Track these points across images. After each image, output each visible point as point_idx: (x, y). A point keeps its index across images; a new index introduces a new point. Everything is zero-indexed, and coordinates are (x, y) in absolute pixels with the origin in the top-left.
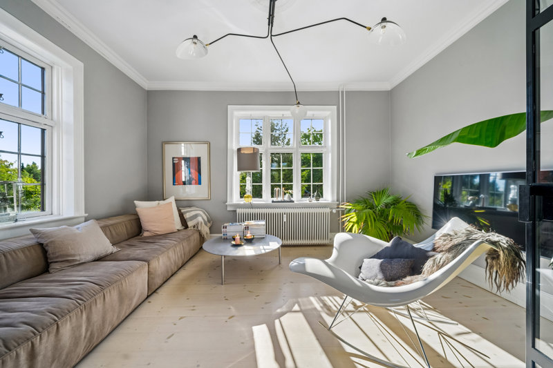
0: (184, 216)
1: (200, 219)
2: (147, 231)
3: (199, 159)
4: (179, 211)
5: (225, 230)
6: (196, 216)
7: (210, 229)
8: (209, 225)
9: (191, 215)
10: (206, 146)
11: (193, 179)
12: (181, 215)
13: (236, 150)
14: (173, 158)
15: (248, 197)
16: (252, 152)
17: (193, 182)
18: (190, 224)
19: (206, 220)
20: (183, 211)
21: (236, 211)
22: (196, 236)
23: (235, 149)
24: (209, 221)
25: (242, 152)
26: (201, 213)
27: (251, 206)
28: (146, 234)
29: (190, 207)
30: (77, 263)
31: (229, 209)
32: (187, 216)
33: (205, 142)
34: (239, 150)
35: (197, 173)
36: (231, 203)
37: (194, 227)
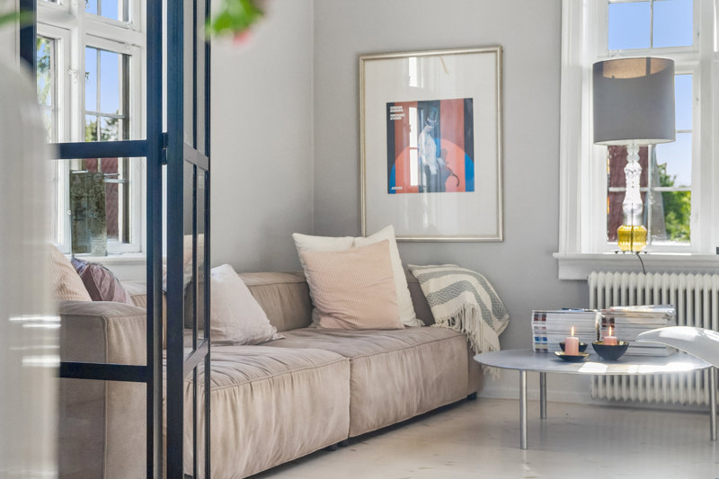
0: (423, 286)
1: (468, 298)
2: (329, 315)
3: (467, 105)
4: (409, 272)
5: (540, 324)
6: (456, 290)
7: (500, 337)
8: (498, 324)
9: (444, 286)
10: (490, 60)
11: (450, 173)
12: (414, 286)
13: (591, 67)
14: (389, 105)
15: (631, 236)
16: (643, 73)
17: (451, 181)
18: (440, 312)
19: (489, 306)
20: (417, 273)
21: (585, 282)
22: (459, 347)
23: (587, 64)
24: (499, 313)
25: (608, 75)
26: (473, 281)
27: (642, 265)
28: (326, 323)
29: (439, 264)
30: (223, 339)
31: (565, 273)
32: (430, 287)
33: (486, 48)
34: (599, 68)
35: (462, 153)
36: (570, 254)
37: (452, 322)
